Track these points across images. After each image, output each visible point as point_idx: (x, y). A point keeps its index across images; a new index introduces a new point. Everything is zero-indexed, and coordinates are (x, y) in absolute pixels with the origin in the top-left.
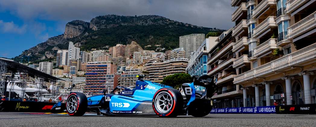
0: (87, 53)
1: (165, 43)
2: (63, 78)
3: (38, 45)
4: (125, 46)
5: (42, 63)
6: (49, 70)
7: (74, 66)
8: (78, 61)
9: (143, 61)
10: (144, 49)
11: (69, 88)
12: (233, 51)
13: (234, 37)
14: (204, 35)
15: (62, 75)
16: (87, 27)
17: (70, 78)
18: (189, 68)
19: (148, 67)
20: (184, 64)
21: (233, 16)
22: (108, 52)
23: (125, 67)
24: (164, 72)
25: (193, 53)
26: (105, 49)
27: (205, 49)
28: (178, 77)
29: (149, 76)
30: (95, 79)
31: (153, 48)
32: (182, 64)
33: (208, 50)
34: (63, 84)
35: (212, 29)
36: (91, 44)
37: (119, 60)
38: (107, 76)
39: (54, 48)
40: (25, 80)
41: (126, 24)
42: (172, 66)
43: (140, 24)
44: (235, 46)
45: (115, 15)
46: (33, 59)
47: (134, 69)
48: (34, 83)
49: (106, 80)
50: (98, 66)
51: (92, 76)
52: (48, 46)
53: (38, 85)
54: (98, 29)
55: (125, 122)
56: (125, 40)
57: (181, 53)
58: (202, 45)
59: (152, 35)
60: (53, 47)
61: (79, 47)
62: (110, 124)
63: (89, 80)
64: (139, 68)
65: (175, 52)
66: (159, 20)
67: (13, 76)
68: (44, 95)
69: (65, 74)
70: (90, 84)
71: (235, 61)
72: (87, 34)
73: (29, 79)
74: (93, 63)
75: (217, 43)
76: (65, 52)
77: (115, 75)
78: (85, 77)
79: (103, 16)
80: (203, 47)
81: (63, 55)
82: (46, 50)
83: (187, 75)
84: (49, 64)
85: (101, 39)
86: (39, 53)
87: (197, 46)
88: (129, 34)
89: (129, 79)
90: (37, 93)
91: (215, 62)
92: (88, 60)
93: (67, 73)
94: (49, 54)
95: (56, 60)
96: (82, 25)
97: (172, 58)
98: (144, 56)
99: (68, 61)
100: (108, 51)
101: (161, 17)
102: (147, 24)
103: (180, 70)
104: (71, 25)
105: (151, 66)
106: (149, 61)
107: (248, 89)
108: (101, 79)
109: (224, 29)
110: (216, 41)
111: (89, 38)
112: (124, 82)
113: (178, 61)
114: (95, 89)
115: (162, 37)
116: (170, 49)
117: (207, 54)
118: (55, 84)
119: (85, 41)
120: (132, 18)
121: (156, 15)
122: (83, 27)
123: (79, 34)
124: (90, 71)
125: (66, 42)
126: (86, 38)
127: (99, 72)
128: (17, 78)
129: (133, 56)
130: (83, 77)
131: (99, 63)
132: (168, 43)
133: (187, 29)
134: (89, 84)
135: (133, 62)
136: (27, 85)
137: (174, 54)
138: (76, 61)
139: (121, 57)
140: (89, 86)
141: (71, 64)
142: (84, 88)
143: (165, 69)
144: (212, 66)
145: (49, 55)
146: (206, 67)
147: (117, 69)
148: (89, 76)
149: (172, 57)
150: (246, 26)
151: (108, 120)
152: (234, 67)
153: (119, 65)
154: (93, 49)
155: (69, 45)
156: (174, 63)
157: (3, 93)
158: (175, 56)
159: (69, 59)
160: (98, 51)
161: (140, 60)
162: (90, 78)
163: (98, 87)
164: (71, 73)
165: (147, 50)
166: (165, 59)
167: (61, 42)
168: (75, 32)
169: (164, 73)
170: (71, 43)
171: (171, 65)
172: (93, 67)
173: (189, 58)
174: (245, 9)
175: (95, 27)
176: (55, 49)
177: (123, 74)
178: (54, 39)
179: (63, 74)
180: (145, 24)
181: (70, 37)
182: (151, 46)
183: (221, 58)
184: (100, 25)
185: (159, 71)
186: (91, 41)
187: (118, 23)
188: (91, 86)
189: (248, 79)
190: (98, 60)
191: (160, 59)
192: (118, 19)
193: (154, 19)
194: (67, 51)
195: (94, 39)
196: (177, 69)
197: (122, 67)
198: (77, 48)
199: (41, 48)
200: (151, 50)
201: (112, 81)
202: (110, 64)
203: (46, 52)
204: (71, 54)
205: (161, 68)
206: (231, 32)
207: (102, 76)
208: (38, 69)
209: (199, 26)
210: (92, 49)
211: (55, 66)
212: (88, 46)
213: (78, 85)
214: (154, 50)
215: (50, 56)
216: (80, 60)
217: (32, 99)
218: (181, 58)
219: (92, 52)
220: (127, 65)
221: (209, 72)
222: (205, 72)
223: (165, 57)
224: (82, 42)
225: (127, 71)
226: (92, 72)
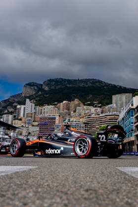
0: (40, 108)
1: (101, 101)
2: (21, 127)
3: (2, 101)
4: (70, 102)
5: (5, 115)
6: (10, 120)
7: (30, 118)
8: (33, 114)
9: (84, 114)
10: (85, 105)
11: (25, 135)
14: (132, 94)
15: (20, 125)
16: (41, 87)
17: (27, 127)
18: (120, 121)
19: (87, 119)
20: (116, 117)
23: (70, 119)
24: (100, 123)
25: (123, 108)
26: (54, 105)
27: (132, 106)
29: (89, 126)
30: (46, 128)
32: (114, 117)
33: (135, 106)
34: (21, 132)
37: (65, 114)
38: (56, 126)
41: (71, 85)
43: (81, 86)
45: (62, 79)
47: (77, 121)
49: (55, 129)
50: (49, 118)
51: (44, 126)
52: (9, 102)
53: (2, 133)
54: (49, 89)
56: (70, 98)
57: (114, 108)
59: (91, 94)
60: (14, 103)
63: (42, 129)
64: (81, 120)
65: (108, 108)
66: (96, 82)
68: (7, 141)
69: (22, 124)
72: (40, 93)
74: (45, 116)
76: (23, 107)
77: (62, 125)
79: (53, 79)
80: (131, 104)
81: (22, 109)
82: (8, 105)
83: (119, 125)
84: (11, 117)
85: (51, 97)
86: (2, 107)
87: (126, 103)
88: (74, 94)
92: (41, 113)
93: (25, 123)
94: (10, 108)
95: (16, 113)
96: (37, 86)
97: (106, 112)
98: (85, 110)
99: (25, 114)
100: (56, 106)
101: (99, 80)
102: (87, 86)
104: (28, 86)
105: (90, 118)
106: (89, 115)
108: (51, 128)
111: (42, 96)
113: (111, 114)
115: (99, 95)
116: (105, 105)
117: (134, 109)
119: (38, 98)
120: (75, 81)
121: (95, 79)
123: (34, 93)
124: (42, 122)
125: (24, 99)
126: (39, 96)
127: (50, 123)
129: (76, 110)
130: (37, 126)
131: (50, 116)
132: (104, 100)
133: (118, 89)
134: (41, 132)
135: (76, 115)
138: (32, 114)
139: (66, 111)
141: (27, 116)
142: (38, 135)
143: (102, 120)
146: (133, 119)
147: (64, 120)
153: (65, 118)
155: (26, 102)
156: (108, 116)
158: (109, 111)
159: (26, 112)
160: (49, 106)
161: (82, 114)
162: (42, 127)
164: (27, 123)
165: (87, 106)
166: (101, 113)
167: (20, 99)
168: (30, 91)
170: (28, 100)
171: (106, 118)
172: (45, 119)
173: (120, 112)
175: (47, 88)
176: (15, 105)
178: (15, 97)
180: (85, 85)
181: (27, 95)
182: (90, 103)
184: (51, 86)
185: (97, 122)
187: (64, 85)
188: (43, 133)
190: (49, 113)
191: (97, 113)
192: (65, 82)
193: (93, 81)
195: (46, 97)
196: (110, 120)
197: (67, 119)
198: (33, 104)
199: (4, 104)
200: (90, 106)
202: (58, 117)
203: (8, 107)
204: (27, 108)
205: (98, 120)
207: (51, 126)
208: (2, 120)
209: (127, 87)
210: (44, 105)
211: (15, 118)
212: (41, 102)
213: (33, 133)
214: (93, 106)
215: (11, 110)
218: (114, 112)
219: (44, 107)
220: (71, 117)
221: (135, 123)
222: (132, 123)
223: (101, 111)
224: (36, 99)
225: (71, 122)
226: (44, 123)
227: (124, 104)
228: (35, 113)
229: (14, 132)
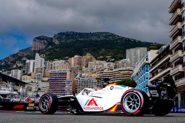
0: (51, 63)
1: (115, 55)
2: (31, 83)
3: (10, 56)
4: (81, 57)
5: (14, 70)
6: (19, 76)
7: (39, 73)
9: (96, 70)
10: (97, 59)
11: (35, 91)
12: (170, 62)
13: (171, 50)
14: (147, 48)
15: (30, 80)
16: (51, 41)
17: (36, 83)
18: (134, 76)
19: (100, 74)
20: (130, 72)
21: (170, 33)
22: (68, 62)
23: (82, 75)
24: (113, 78)
25: (137, 63)
26: (65, 59)
27: (147, 60)
29: (101, 82)
30: (57, 84)
32: (128, 72)
33: (150, 61)
34: (31, 88)
35: (153, 43)
36: (53, 55)
38: (67, 81)
41: (83, 39)
43: (94, 39)
44: (172, 58)
45: (73, 32)
46: (6, 67)
47: (89, 76)
48: (7, 87)
49: (66, 85)
50: (59, 73)
51: (54, 82)
52: (18, 57)
53: (10, 88)
54: (59, 43)
55: (81, 119)
56: (82, 52)
57: (127, 63)
58: (145, 56)
59: (103, 48)
60: (23, 57)
61: (44, 58)
62: (69, 121)
63: (52, 85)
64: (93, 75)
65: (122, 62)
66: (109, 36)
68: (15, 97)
69: (32, 80)
70: (53, 88)
71: (172, 70)
72: (50, 47)
73: (3, 83)
74: (55, 71)
75: (157, 55)
76: (32, 61)
77: (74, 81)
78: (49, 82)
79: (64, 33)
80: (146, 58)
81: (31, 64)
82: (16, 60)
83: (133, 81)
84: (19, 72)
85: (61, 51)
86: (11, 62)
87: (141, 57)
88: (85, 47)
89: (85, 84)
90: (9, 95)
91: (155, 71)
92: (51, 68)
93: (34, 79)
94: (19, 63)
95: (25, 68)
96: (46, 40)
98: (97, 65)
99: (35, 69)
100: (67, 61)
101: (112, 33)
102: (99, 40)
103: (126, 77)
104: (37, 40)
105: (103, 73)
106: (101, 70)
107: (182, 92)
108: (62, 84)
109: (163, 44)
110: (156, 53)
111: (52, 50)
112: (81, 86)
113: (125, 69)
114: (57, 92)
115: (112, 50)
116: (118, 60)
117: (149, 64)
118: (24, 87)
119: (48, 53)
120: (87, 34)
121: (107, 32)
122: (47, 41)
123: (44, 47)
124: (53, 77)
125: (33, 53)
126: (49, 50)
127: (60, 78)
129: (88, 65)
130: (47, 82)
131: (60, 71)
132: (117, 55)
133: (132, 43)
134: (51, 88)
135: (88, 70)
136: (1, 88)
137: (122, 64)
138: (42, 69)
139: (78, 66)
140: (52, 89)
141: (37, 72)
142: (48, 91)
143: (115, 76)
144: (153, 74)
146: (148, 74)
147: (75, 76)
148: (52, 82)
149: (120, 66)
150: (181, 42)
151: (67, 117)
152: (171, 75)
153: (76, 73)
154: (55, 59)
155: (36, 56)
156: (122, 71)
158: (122, 66)
159: (36, 67)
160: (59, 61)
161: (94, 69)
162: (53, 83)
163: (59, 90)
164: (37, 79)
165: (100, 60)
166: (114, 67)
167: (29, 54)
168: (41, 46)
169: (113, 79)
170: (37, 55)
171: (119, 73)
172: (55, 74)
173: (134, 67)
174: (181, 28)
175: (57, 41)
176: (24, 59)
177: (79, 80)
178: (24, 51)
179: (31, 79)
180: (98, 39)
181: (37, 49)
182: (102, 57)
183: (160, 67)
184: (61, 40)
186: (54, 53)
187: (76, 39)
188: (53, 89)
189: (182, 85)
190: (59, 68)
191: (110, 68)
192: (76, 35)
193: (106, 35)
194: (34, 61)
195: (57, 51)
196: (124, 76)
197: (79, 74)
198: (42, 59)
199: (13, 59)
200: (103, 61)
201: (71, 86)
202: (69, 72)
203: (17, 62)
204: (37, 63)
205: (111, 75)
206: (169, 46)
207: (62, 82)
208: (10, 75)
209: (142, 41)
211: (24, 73)
212: (51, 57)
213: (43, 89)
214: (105, 60)
215: (19, 65)
216: (44, 68)
217: (5, 100)
218: (128, 67)
219: (54, 62)
220: (83, 72)
221: (150, 79)
222: (147, 78)
223: (114, 66)
224: (46, 53)
225: (83, 77)
226: (54, 78)
227: (139, 59)
229: (23, 88)
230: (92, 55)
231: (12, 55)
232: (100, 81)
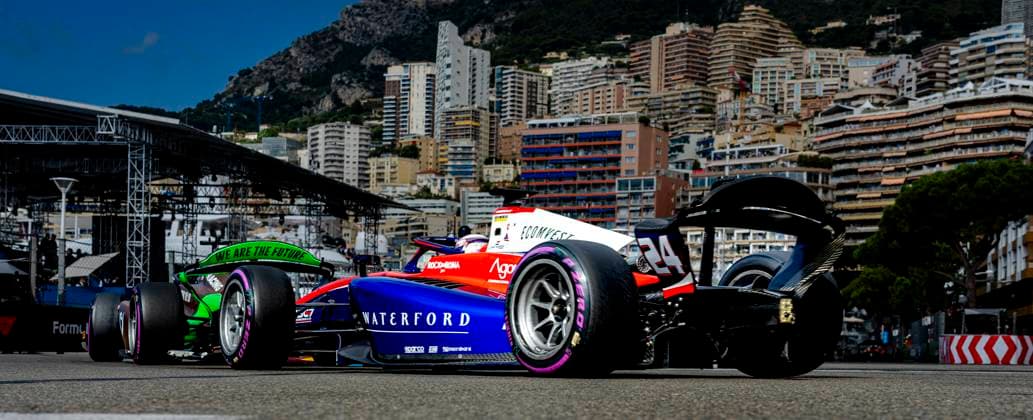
0: (526, 77)
2: (418, 196)
3: (297, 43)
4: (710, 30)
5: (321, 129)
6: (351, 160)
7: (465, 142)
8: (485, 116)
9: (804, 105)
10: (807, 41)
15: (413, 184)
17: (449, 198)
19: (825, 132)
20: (1024, 110)
22: (628, 66)
23: (711, 140)
24: (911, 154)
26: (612, 51)
28: (981, 181)
29: (833, 181)
30: (567, 200)
31: (856, 37)
32: (1013, 114)
34: (421, 227)
36: (540, 30)
37: (682, 105)
38: (623, 185)
39: (370, 56)
40: (239, 209)
42: (953, 126)
46: (277, 111)
47: (757, 147)
48: (282, 222)
49: (620, 203)
50: (578, 136)
51: (552, 187)
52: (340, 48)
57: (1008, 54)
60: (366, 50)
61: (485, 47)
64: (782, 141)
65: (972, 52)
67: (190, 195)
69: (424, 180)
74: (555, 125)
76: (419, 72)
77: (664, 179)
81: (414, 90)
82: (332, 68)
84: (353, 136)
86: (303, 82)
92: (532, 109)
93: (437, 174)
94: (349, 86)
95: (381, 113)
97: (955, 81)
98: (808, 77)
99: (438, 118)
100: (625, 61)
103: (997, 143)
105: (841, 128)
106: (832, 105)
108: (595, 199)
113: (990, 94)
116: (945, 38)
119: (511, 16)
124: (540, 162)
125: (425, 22)
127: (585, 167)
128: (207, 200)
129: (749, 79)
131: (583, 123)
135: (752, 114)
137: (971, 62)
138: (476, 116)
139: (689, 86)
141: (451, 133)
143: (920, 140)
145: (349, 91)
147: (673, 150)
148: (540, 188)
149: (955, 75)
153: (680, 131)
154: (554, 55)
155: (440, 40)
156: (965, 110)
157: (145, 267)
158: (972, 72)
159: (442, 106)
160: (577, 63)
161: (787, 100)
162: (542, 195)
164: (453, 173)
165: (825, 45)
166: (919, 87)
167: (399, 27)
169: (910, 161)
170: (447, 30)
171: (952, 120)
172: (555, 143)
176: (375, 62)
177: (698, 174)
178: (369, 10)
179: (419, 177)
182: (844, 24)
185: (886, 152)
190: (576, 105)
191: (893, 93)
194: (429, 70)
196: (981, 137)
197: (694, 139)
198: (475, 51)
199: (313, 59)
200: (844, 46)
201: (647, 209)
202: (636, 126)
203: (337, 77)
204: (448, 83)
205: (893, 138)
208: (304, 158)
210: (549, 55)
211: (379, 145)
212: (529, 40)
214: (863, 43)
215: (352, 95)
216: (491, 110)
218: (1008, 81)
219: (548, 71)
220: (720, 126)
223: (920, 77)
224: (497, 20)
225: (719, 157)
226: (548, 169)
228: (496, 107)
229: (373, 228)
230: (777, 17)
231: (308, 39)
232: (826, 177)
